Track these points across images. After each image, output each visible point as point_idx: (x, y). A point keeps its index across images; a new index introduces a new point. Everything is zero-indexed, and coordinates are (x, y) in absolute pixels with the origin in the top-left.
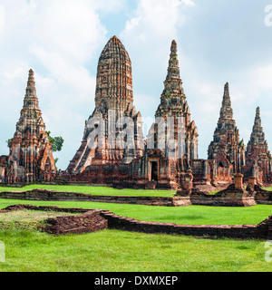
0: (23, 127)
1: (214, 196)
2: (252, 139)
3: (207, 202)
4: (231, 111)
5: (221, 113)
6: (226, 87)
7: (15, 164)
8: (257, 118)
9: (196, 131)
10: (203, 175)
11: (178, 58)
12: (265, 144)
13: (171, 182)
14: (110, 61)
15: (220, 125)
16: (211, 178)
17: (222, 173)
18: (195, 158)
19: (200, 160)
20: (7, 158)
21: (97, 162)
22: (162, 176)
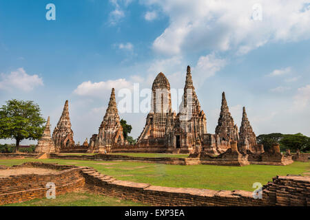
1: (216, 158)
2: (242, 125)
3: (212, 162)
4: (227, 108)
5: (222, 109)
6: (223, 94)
8: (244, 113)
9: (204, 116)
10: (210, 144)
11: (191, 75)
12: (251, 128)
13: (189, 149)
14: (158, 84)
15: (221, 116)
16: (216, 146)
17: (224, 144)
18: (205, 133)
19: (208, 134)
20: (97, 135)
22: (183, 145)
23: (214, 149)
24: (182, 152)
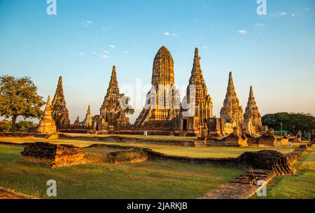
0: (109, 98)
1: (221, 141)
4: (233, 88)
6: (230, 74)
7: (103, 120)
9: (211, 100)
10: (215, 127)
13: (195, 132)
16: (221, 129)
17: (229, 127)
18: (211, 117)
19: (213, 118)
20: (99, 116)
21: (152, 119)
22: (190, 128)
23: (219, 132)
24: (189, 135)
